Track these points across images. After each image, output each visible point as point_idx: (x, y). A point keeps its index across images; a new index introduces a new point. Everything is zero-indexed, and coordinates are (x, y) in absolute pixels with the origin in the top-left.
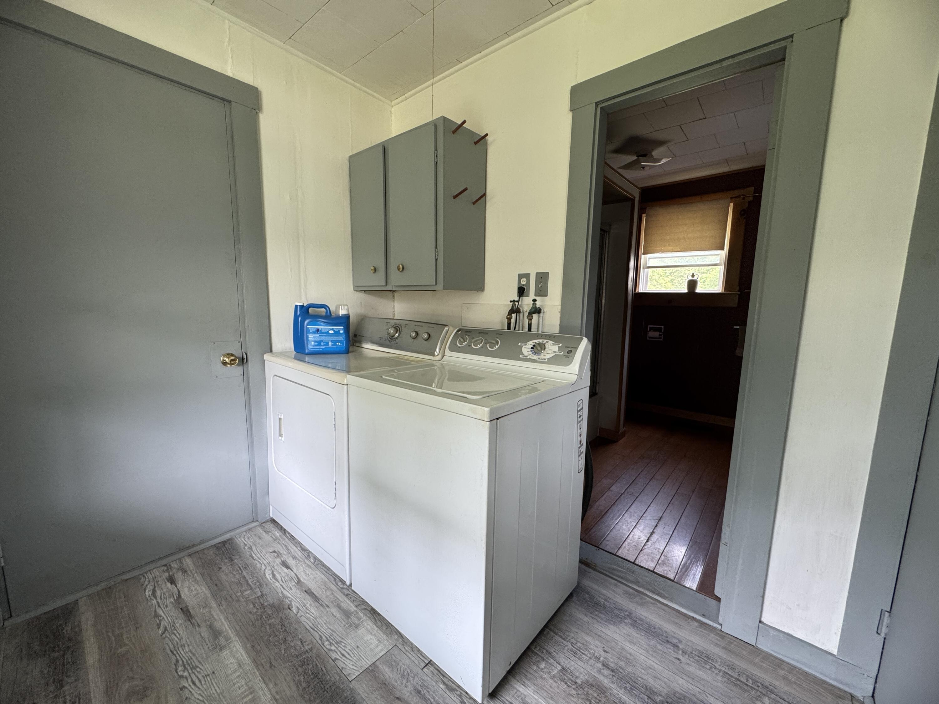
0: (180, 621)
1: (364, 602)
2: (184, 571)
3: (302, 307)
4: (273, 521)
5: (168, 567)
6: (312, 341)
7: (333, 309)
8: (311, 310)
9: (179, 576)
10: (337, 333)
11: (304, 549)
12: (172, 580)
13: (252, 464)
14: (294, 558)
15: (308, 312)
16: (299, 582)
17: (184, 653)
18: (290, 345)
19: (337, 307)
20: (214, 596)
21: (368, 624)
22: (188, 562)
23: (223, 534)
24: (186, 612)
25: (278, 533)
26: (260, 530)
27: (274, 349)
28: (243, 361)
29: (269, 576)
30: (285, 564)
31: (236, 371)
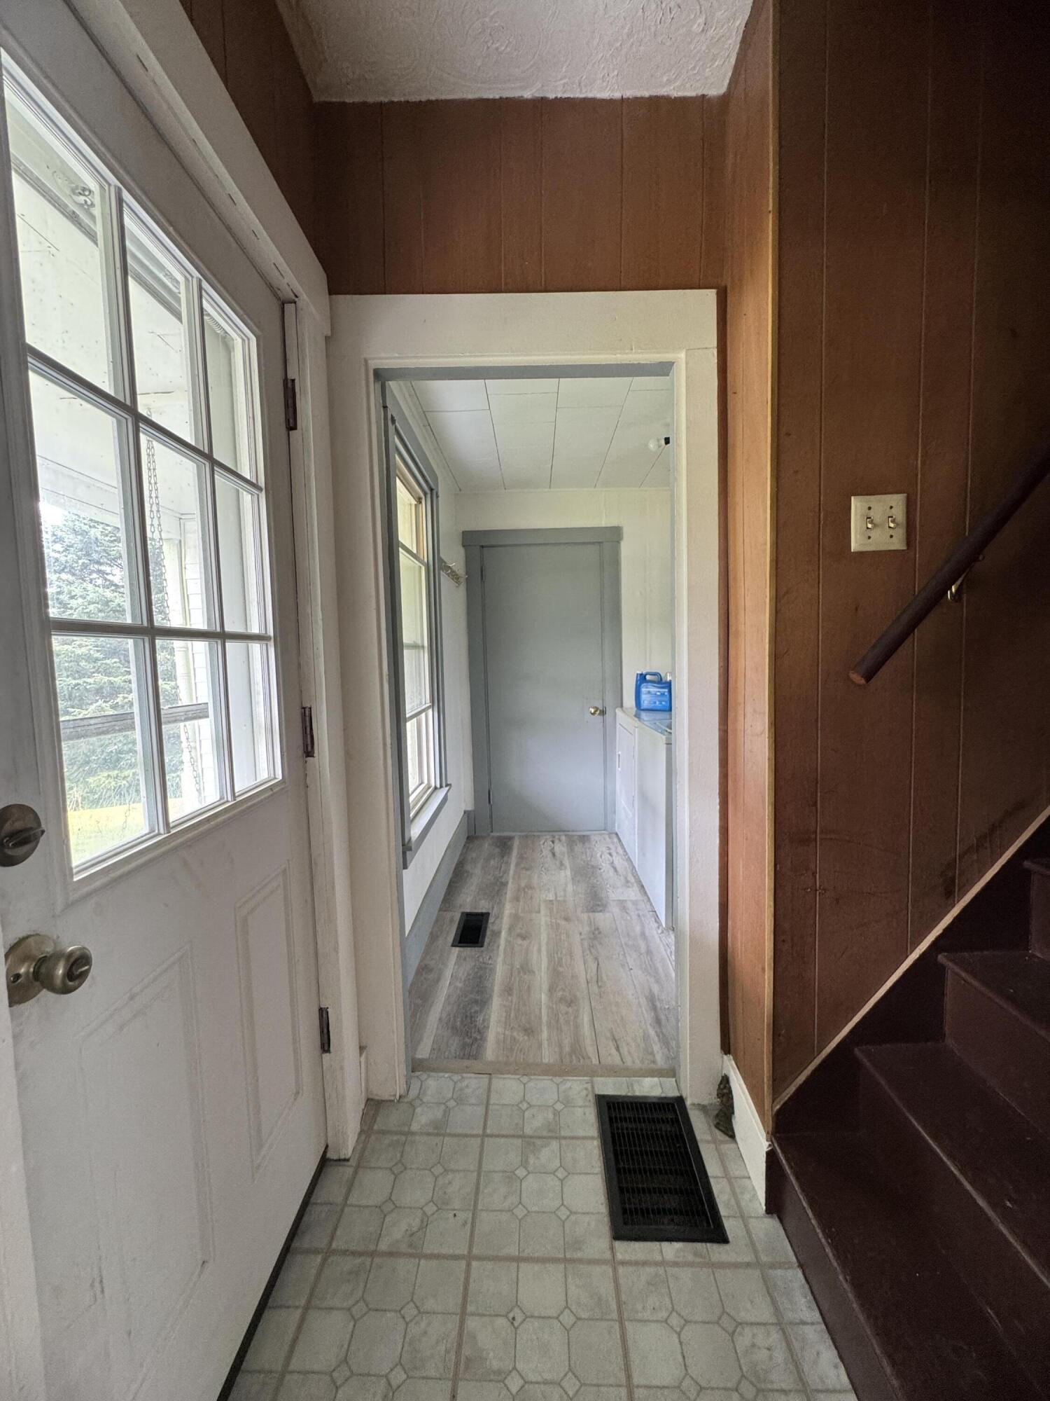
0: (550, 855)
1: (640, 881)
2: (560, 840)
3: (641, 674)
4: (617, 834)
5: (554, 837)
6: (646, 700)
7: (663, 675)
8: (648, 677)
9: (557, 841)
10: (663, 694)
11: (625, 851)
12: (553, 842)
13: (605, 787)
14: (617, 853)
15: (645, 678)
16: (613, 863)
17: (547, 865)
18: (633, 703)
19: (666, 675)
20: (568, 853)
21: (636, 888)
22: (563, 838)
23: (584, 831)
24: (554, 854)
25: (615, 840)
26: (607, 836)
27: (624, 705)
28: (603, 713)
29: (598, 855)
30: (610, 854)
31: (598, 718)
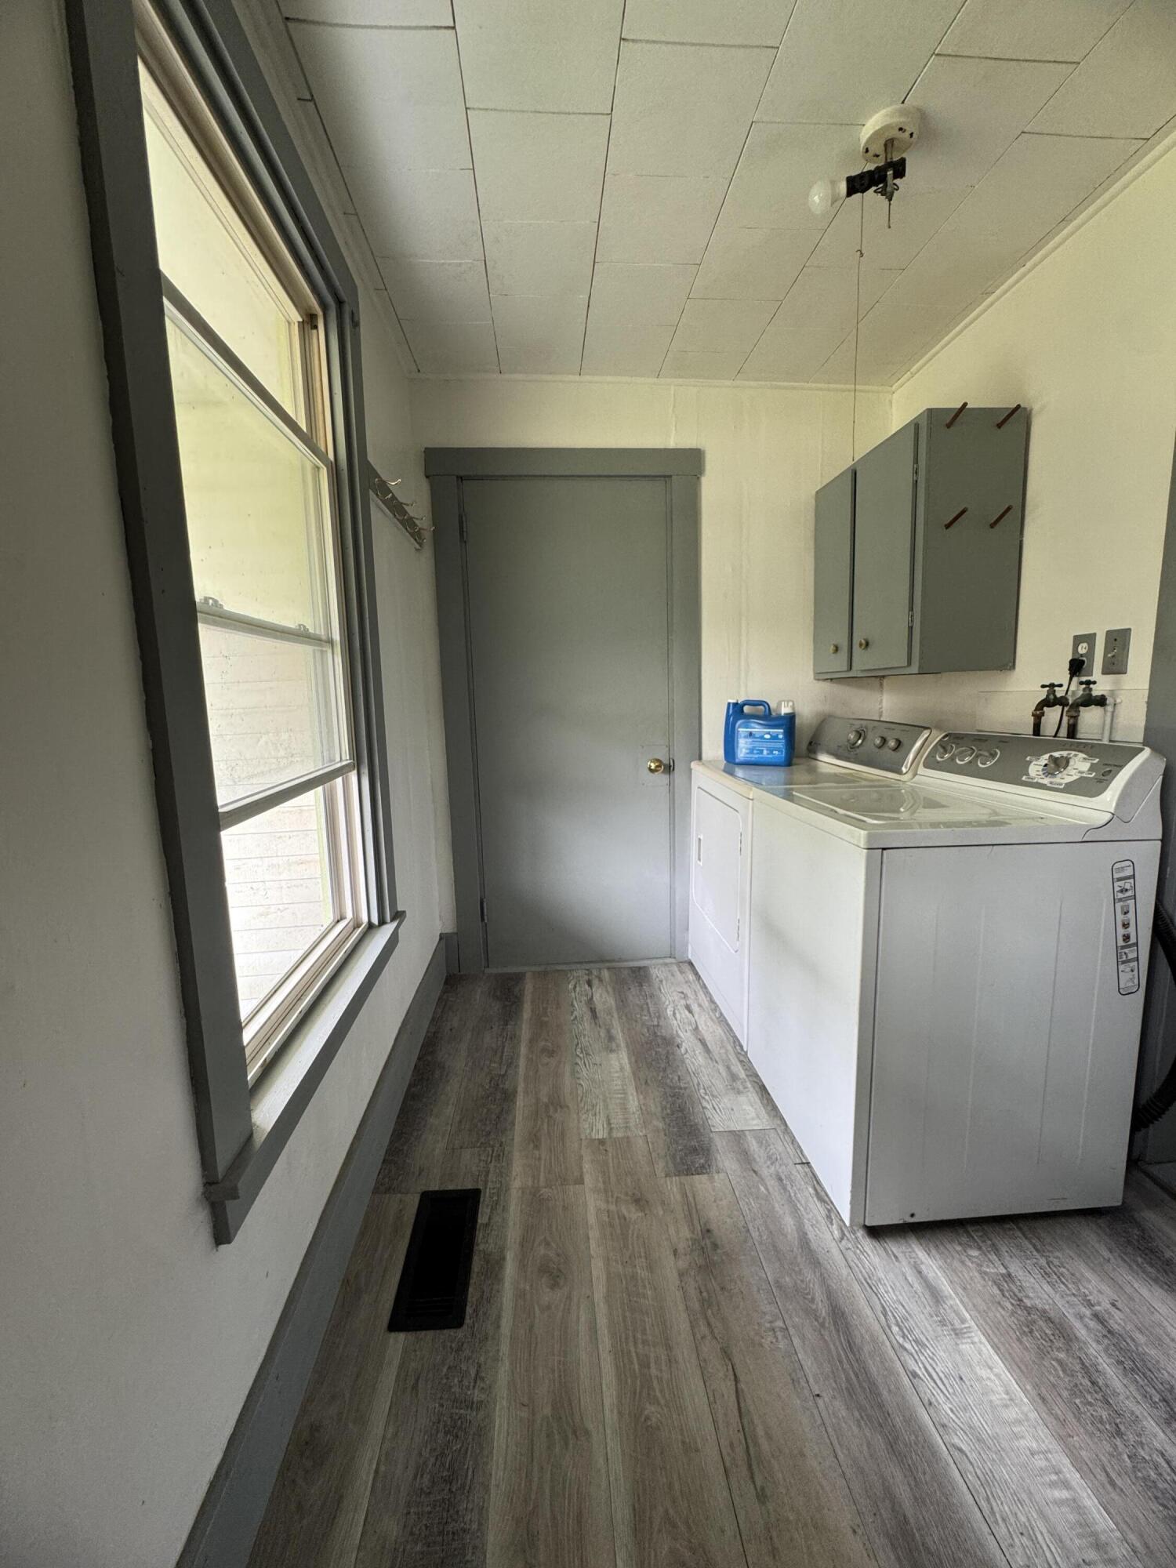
0: (588, 1016)
1: (757, 1076)
2: (601, 980)
3: (735, 704)
4: (691, 964)
5: (590, 972)
6: (743, 749)
7: (773, 705)
8: (746, 709)
9: (595, 982)
10: (774, 738)
11: (712, 1001)
12: (589, 983)
13: (672, 888)
14: (700, 1006)
15: (742, 711)
16: (697, 1028)
17: (584, 1041)
18: (720, 752)
19: (779, 705)
20: (618, 1009)
21: (753, 1096)
22: (606, 974)
23: (643, 959)
24: (593, 1011)
25: (691, 977)
26: (675, 968)
27: (704, 756)
28: (669, 769)
29: (669, 1012)
30: (688, 1008)
31: (661, 778)
